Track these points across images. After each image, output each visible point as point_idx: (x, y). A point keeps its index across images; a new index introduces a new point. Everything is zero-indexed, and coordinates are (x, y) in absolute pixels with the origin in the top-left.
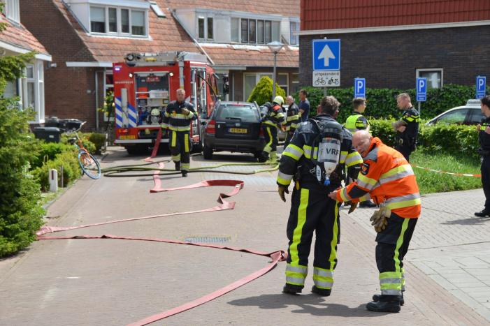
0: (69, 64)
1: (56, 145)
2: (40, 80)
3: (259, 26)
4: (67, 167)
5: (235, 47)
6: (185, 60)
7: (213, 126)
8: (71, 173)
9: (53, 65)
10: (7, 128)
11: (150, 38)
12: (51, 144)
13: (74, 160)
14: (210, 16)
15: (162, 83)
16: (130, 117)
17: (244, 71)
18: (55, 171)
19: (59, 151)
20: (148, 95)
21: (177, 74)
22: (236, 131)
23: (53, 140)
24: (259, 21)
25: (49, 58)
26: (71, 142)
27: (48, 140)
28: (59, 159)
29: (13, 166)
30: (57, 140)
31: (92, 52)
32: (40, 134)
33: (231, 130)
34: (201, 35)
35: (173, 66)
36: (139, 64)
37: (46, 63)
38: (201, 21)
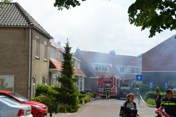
0: (90, 77)
1: (85, 95)
2: (83, 81)
3: (135, 69)
4: (86, 99)
5: (129, 74)
6: (114, 77)
7: (119, 92)
8: (87, 100)
9: (87, 78)
10: (74, 90)
11: (109, 72)
12: (84, 95)
13: (88, 98)
14: (123, 67)
15: (109, 82)
16: (102, 90)
17: (131, 80)
18: (84, 100)
19: (85, 96)
20: (106, 85)
21: (112, 80)
22: (125, 93)
23: (84, 94)
24: (135, 68)
25: (86, 76)
26: (88, 94)
27: (83, 94)
28: (85, 98)
29: (75, 97)
30: (85, 94)
31: (95, 75)
32: (82, 93)
33: (124, 93)
34: (121, 71)
35: (112, 78)
36: (104, 78)
37: (85, 77)
38: (121, 68)
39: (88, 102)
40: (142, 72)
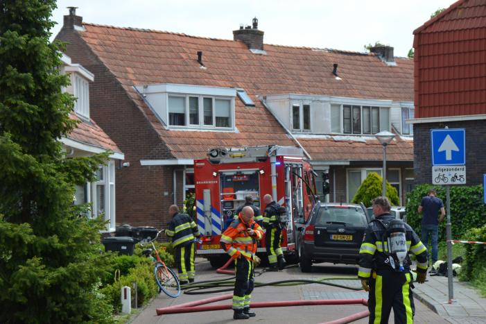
0: (144, 163)
1: (129, 258)
2: (110, 181)
3: (364, 114)
4: (142, 282)
5: (336, 138)
6: (278, 155)
7: (312, 233)
8: (147, 291)
9: (125, 164)
10: (76, 240)
11: (236, 130)
12: (124, 257)
13: (149, 275)
14: (307, 103)
15: (251, 182)
16: (214, 223)
17: (346, 166)
18: (129, 288)
19: (133, 265)
20: (235, 197)
21: (268, 171)
22: (339, 238)
23: (125, 252)
24: (364, 107)
25: (121, 157)
26: (147, 253)
27: (122, 252)
28: (133, 275)
29: (82, 284)
30: (129, 251)
31: (170, 148)
32: (111, 245)
33: (333, 237)
34: (296, 126)
35: (264, 162)
36: (225, 160)
37: (118, 162)
38: (296, 109)
39: (150, 297)
40: (415, 126)
